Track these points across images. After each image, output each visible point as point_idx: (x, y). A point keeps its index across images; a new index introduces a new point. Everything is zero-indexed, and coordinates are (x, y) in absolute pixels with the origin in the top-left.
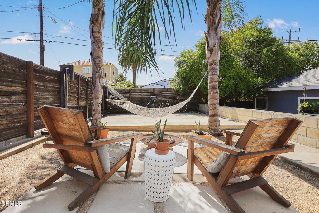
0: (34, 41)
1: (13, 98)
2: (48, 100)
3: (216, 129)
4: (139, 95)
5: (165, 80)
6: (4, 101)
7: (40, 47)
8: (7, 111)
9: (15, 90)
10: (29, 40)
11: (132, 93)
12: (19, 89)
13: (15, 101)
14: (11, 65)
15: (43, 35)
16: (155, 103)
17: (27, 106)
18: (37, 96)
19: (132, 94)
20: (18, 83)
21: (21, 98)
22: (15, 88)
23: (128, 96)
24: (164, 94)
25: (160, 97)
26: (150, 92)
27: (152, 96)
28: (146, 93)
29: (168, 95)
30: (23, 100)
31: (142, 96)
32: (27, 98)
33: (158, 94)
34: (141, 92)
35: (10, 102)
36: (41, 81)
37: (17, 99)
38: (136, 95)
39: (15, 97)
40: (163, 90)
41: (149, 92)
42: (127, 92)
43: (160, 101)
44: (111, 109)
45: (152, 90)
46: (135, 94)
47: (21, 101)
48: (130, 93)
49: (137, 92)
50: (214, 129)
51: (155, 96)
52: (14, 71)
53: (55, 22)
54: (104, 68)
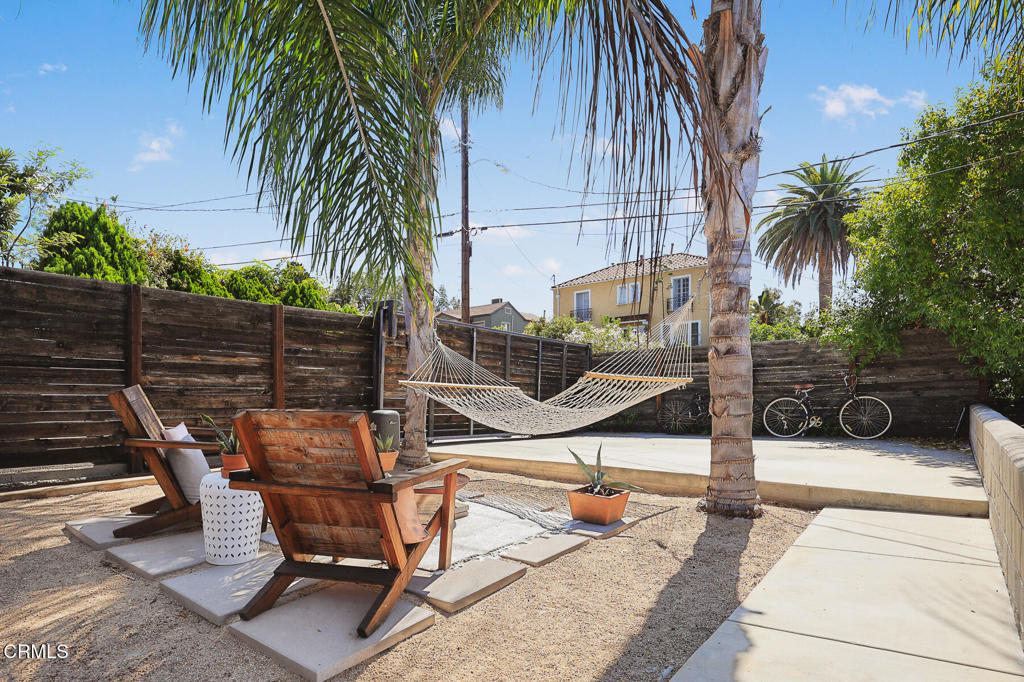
0: (451, 234)
1: (241, 379)
2: (332, 382)
3: (726, 491)
6: (221, 383)
7: (460, 248)
8: (227, 402)
9: (244, 362)
12: (253, 360)
13: (245, 385)
14: (235, 317)
15: (469, 214)
17: (272, 395)
18: (298, 374)
20: (252, 350)
21: (258, 378)
22: (243, 359)
25: (776, 375)
30: (263, 383)
32: (272, 378)
35: (234, 386)
36: (310, 344)
37: (249, 381)
39: (244, 376)
43: (773, 389)
47: (258, 384)
50: (717, 488)
52: (242, 327)
54: (687, 280)
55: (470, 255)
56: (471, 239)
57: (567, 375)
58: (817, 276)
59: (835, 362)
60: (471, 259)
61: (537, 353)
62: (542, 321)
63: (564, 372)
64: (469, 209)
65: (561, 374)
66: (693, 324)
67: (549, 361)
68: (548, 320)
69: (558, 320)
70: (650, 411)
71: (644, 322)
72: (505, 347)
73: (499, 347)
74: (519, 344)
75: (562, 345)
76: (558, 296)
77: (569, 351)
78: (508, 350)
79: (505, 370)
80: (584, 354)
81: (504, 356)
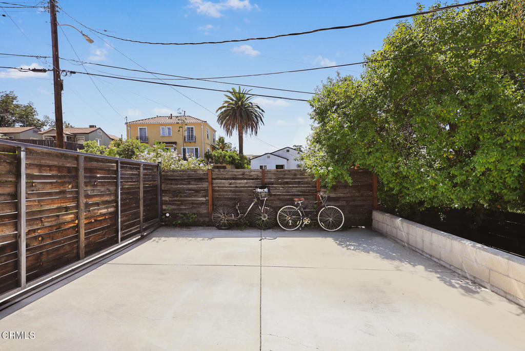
0: (44, 71)
4: (230, 184)
5: (288, 149)
7: (53, 82)
10: (34, 70)
11: (213, 179)
16: (266, 205)
19: (215, 181)
23: (205, 186)
24: (287, 183)
25: (279, 190)
26: (257, 179)
27: (259, 190)
28: (245, 181)
29: (297, 187)
31: (237, 187)
33: (272, 184)
34: (234, 179)
38: (222, 185)
40: (284, 175)
41: (252, 179)
42: (201, 176)
43: (279, 199)
44: (168, 215)
45: (260, 174)
46: (220, 183)
48: (210, 180)
49: (225, 179)
51: (266, 190)
53: (91, 41)
54: (193, 128)
55: (62, 89)
56: (62, 77)
57: (144, 187)
58: (238, 133)
59: (310, 184)
60: (62, 92)
61: (116, 172)
62: (121, 140)
63: (141, 186)
64: (60, 56)
65: (139, 188)
66: (196, 149)
67: (128, 178)
68: (124, 140)
69: (130, 140)
70: (205, 211)
71: (174, 145)
72: (77, 170)
73: (69, 170)
74: (95, 164)
75: (139, 165)
76: (129, 128)
77: (144, 169)
78: (82, 173)
79: (77, 193)
80: (155, 170)
81: (76, 177)
